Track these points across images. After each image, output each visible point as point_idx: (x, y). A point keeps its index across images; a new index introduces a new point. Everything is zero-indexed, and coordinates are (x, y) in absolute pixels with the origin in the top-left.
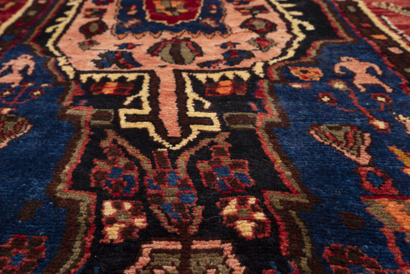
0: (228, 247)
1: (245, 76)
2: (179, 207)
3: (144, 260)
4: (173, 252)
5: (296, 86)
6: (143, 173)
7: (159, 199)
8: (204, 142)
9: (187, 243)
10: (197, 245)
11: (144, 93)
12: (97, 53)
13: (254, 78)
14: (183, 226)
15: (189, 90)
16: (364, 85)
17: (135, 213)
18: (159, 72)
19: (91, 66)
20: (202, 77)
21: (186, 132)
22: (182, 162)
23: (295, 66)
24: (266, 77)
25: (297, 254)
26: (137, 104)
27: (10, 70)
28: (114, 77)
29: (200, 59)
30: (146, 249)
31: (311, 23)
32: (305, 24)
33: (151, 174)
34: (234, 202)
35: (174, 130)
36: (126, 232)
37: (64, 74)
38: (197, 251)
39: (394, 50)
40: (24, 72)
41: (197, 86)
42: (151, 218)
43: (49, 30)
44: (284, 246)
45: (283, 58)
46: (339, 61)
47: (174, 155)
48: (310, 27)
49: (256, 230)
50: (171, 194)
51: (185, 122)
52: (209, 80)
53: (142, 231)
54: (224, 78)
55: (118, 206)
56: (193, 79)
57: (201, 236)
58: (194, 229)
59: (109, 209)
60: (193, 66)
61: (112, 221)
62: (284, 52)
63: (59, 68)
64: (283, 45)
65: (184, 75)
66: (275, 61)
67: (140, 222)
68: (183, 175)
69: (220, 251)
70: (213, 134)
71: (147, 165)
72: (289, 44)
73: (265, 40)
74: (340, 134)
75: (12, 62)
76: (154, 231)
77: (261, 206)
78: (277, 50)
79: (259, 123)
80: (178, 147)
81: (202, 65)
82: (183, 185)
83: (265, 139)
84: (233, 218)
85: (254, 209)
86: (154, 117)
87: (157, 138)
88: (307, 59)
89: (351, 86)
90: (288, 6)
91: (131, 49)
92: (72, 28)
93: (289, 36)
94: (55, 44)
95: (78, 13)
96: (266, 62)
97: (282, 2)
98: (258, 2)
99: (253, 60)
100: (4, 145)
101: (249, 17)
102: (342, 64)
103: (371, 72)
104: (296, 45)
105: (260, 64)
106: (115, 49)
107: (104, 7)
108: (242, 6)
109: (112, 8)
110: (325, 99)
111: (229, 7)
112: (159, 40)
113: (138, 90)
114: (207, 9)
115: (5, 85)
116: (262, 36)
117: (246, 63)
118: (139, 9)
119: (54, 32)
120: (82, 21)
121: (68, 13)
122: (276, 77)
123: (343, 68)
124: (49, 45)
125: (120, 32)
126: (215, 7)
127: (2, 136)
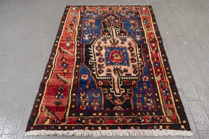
1: (104, 36)
5: (97, 34)
6: (116, 24)
7: (114, 22)
8: (110, 27)
11: (117, 33)
12: (127, 41)
13: (102, 36)
15: (111, 34)
17: (115, 21)
18: (116, 37)
19: (127, 38)
20: (110, 36)
21: (111, 28)
22: (112, 25)
23: (96, 38)
26: (118, 31)
27: (139, 38)
28: (123, 36)
29: (110, 40)
35: (113, 28)
37: (130, 37)
39: (78, 41)
41: (110, 34)
42: (114, 21)
47: (113, 26)
50: (112, 22)
51: (112, 29)
52: (109, 36)
54: (107, 35)
56: (111, 36)
59: (118, 21)
60: (111, 38)
62: (96, 41)
63: (132, 38)
65: (112, 36)
70: (109, 28)
71: (115, 25)
72: (95, 43)
74: (94, 28)
75: (140, 39)
76: (114, 20)
78: (98, 42)
79: (103, 29)
81: (110, 39)
83: (103, 27)
86: (116, 30)
87: (115, 27)
88: (93, 40)
89: (89, 34)
90: (91, 55)
91: (122, 42)
92: (135, 50)
93: (94, 45)
94: (136, 44)
95: (137, 55)
96: (100, 39)
97: (92, 57)
98: (97, 58)
99: (102, 39)
100: (132, 27)
101: (100, 52)
102: (88, 39)
103: (85, 37)
104: (94, 43)
105: (101, 38)
106: (125, 42)
107: (132, 57)
108: (101, 57)
109: (130, 57)
110: (94, 32)
111: (104, 57)
112: (118, 44)
113: (119, 34)
114: (109, 56)
115: (138, 35)
116: (99, 45)
117: (103, 38)
118: (124, 56)
119: (138, 48)
120: (134, 52)
121: (139, 56)
122: (99, 36)
123: (89, 38)
124: (137, 44)
125: (125, 48)
126: (107, 56)
127: (133, 28)
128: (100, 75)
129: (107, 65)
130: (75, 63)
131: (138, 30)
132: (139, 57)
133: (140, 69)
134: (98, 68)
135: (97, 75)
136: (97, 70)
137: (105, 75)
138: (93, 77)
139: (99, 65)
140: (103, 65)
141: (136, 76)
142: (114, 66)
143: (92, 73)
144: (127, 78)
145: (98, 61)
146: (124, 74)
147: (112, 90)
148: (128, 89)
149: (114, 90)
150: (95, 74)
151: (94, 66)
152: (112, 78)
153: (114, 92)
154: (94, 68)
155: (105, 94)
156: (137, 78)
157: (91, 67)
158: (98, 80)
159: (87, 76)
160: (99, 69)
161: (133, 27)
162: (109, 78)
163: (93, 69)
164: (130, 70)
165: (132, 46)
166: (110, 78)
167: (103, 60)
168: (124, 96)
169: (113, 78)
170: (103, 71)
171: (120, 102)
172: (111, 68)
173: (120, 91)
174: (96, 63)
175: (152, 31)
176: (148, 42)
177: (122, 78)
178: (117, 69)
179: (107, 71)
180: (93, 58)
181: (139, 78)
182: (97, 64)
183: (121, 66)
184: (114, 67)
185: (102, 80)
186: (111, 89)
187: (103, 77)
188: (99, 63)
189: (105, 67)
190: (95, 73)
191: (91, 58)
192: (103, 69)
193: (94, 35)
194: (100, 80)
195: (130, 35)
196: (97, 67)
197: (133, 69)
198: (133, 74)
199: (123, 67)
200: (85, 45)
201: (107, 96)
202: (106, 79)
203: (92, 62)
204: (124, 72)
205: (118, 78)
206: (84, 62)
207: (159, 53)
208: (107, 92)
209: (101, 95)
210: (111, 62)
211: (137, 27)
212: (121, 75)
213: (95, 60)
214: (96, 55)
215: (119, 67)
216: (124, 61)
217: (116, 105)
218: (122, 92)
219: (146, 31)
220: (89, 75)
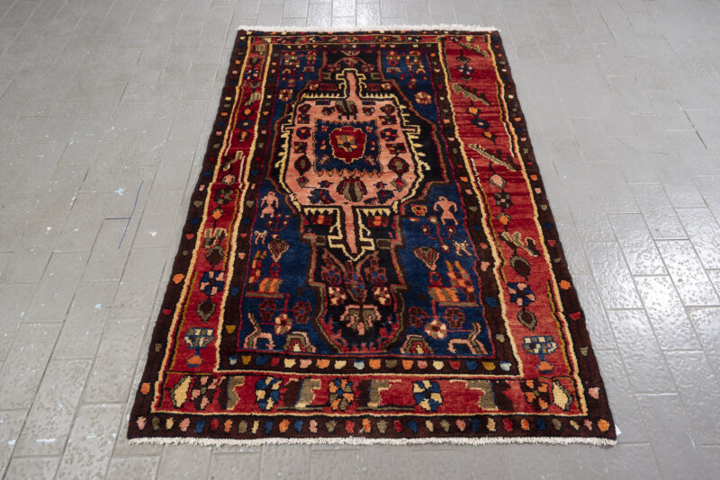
0: (376, 308)
1: (388, 212)
2: (358, 290)
3: (347, 312)
4: (357, 309)
5: (413, 220)
6: (342, 273)
7: (350, 286)
8: (367, 257)
9: (361, 306)
10: (365, 307)
11: (338, 224)
12: (309, 190)
13: (393, 213)
14: (360, 299)
15: (360, 222)
16: (445, 220)
17: (341, 293)
18: (344, 207)
19: (308, 202)
20: (366, 211)
21: (360, 250)
22: (358, 267)
23: (414, 203)
24: (399, 213)
25: (399, 311)
26: (335, 233)
27: (266, 205)
28: (322, 210)
29: (365, 197)
30: (347, 308)
31: (429, 164)
32: (426, 164)
33: (346, 275)
34: (379, 289)
35: (354, 250)
36: (339, 301)
37: (295, 207)
38: (365, 309)
39: (469, 192)
40: (273, 205)
41: (364, 219)
42: (348, 295)
43: (277, 165)
44: (395, 308)
45: (410, 197)
46: (438, 200)
47: (355, 264)
48: (428, 168)
49: (386, 302)
50: (355, 285)
51: (359, 244)
52: (370, 213)
53: (345, 301)
54: (377, 214)
55: (334, 290)
56: (362, 212)
57: (366, 303)
58: (364, 300)
59: (331, 291)
60: (362, 203)
61: (333, 296)
62: (410, 192)
63: (291, 203)
64: (410, 186)
65: (357, 210)
66: (404, 200)
67: (344, 297)
68: (359, 275)
69: (373, 309)
70: (371, 252)
71: (344, 270)
72: (414, 185)
73: (401, 181)
74: (426, 253)
75: (265, 198)
76: (349, 301)
77: (389, 292)
78: (406, 190)
79: (392, 246)
80: (356, 259)
81: (366, 202)
82: (359, 280)
83: (393, 254)
84: (378, 296)
85: (386, 293)
86: (344, 241)
87: (347, 254)
88: (421, 198)
89: (439, 220)
90: (419, 145)
91: (327, 187)
92: (290, 164)
93: (415, 177)
94: (284, 181)
95: (290, 146)
96: (399, 201)
97: (415, 141)
98: (401, 139)
99: (393, 199)
100: (279, 257)
101: (394, 155)
102: (439, 203)
103: (451, 209)
104: (417, 186)
105: (396, 203)
106: (318, 187)
107: (305, 141)
108: (390, 142)
109: (310, 142)
110: (425, 230)
111: (383, 143)
112: (342, 179)
113: (335, 221)
114: (369, 145)
115: (267, 216)
116: (400, 177)
117: (389, 202)
118: (327, 144)
119: (280, 167)
120: (294, 157)
121: (283, 146)
122: (403, 213)
123: (438, 206)
124: (281, 181)
125: (319, 169)
126: (374, 144)
127: (277, 251)
128: (391, 103)
129: (373, 123)
130: (457, 128)
131: (261, 239)
132: (287, 141)
133: (292, 114)
134: (394, 117)
135: (395, 103)
136: (396, 111)
137: (377, 102)
138: (406, 99)
139: (394, 122)
140: (384, 123)
141: (305, 99)
142: (355, 121)
143: (408, 106)
144: (327, 96)
145: (396, 131)
146: (333, 104)
147: (362, 77)
148: (329, 78)
149: (357, 78)
150: (401, 104)
151: (405, 121)
152: (361, 95)
153: (358, 75)
154: (406, 118)
155: (376, 70)
156: (304, 96)
157: (413, 120)
158: (393, 90)
159: (418, 101)
160: (393, 114)
161: (273, 256)
162: (367, 97)
163: (408, 115)
164: (316, 113)
165: (298, 177)
166: (365, 95)
167: (383, 135)
168: (338, 69)
169: (358, 95)
170: (383, 109)
171: (348, 61)
172: (362, 117)
173: (345, 77)
174: (402, 126)
175: (208, 234)
176: (244, 186)
177: (337, 97)
178: (348, 115)
179: (372, 110)
180: (410, 137)
181: (301, 96)
182: (399, 124)
183: (337, 120)
184: (355, 118)
185: (383, 92)
186: (365, 78)
187: (383, 100)
188: (394, 127)
189: (378, 119)
190: (402, 107)
191: (417, 137)
192: (384, 114)
193: (421, 217)
194: (389, 92)
195: (293, 216)
196: (398, 119)
197: (308, 113)
198: (313, 104)
199: (333, 118)
200: (444, 180)
201: (372, 69)
202: (374, 95)
203: (414, 130)
204: (333, 108)
205: (348, 96)
206: (433, 130)
207: (224, 153)
208: (372, 74)
209: (384, 69)
210: (364, 129)
211: (259, 259)
212: (340, 103)
213: (405, 133)
214: (406, 145)
215: (344, 119)
216: (329, 130)
217: (355, 57)
218: (342, 75)
219: (233, 231)
220: (415, 103)
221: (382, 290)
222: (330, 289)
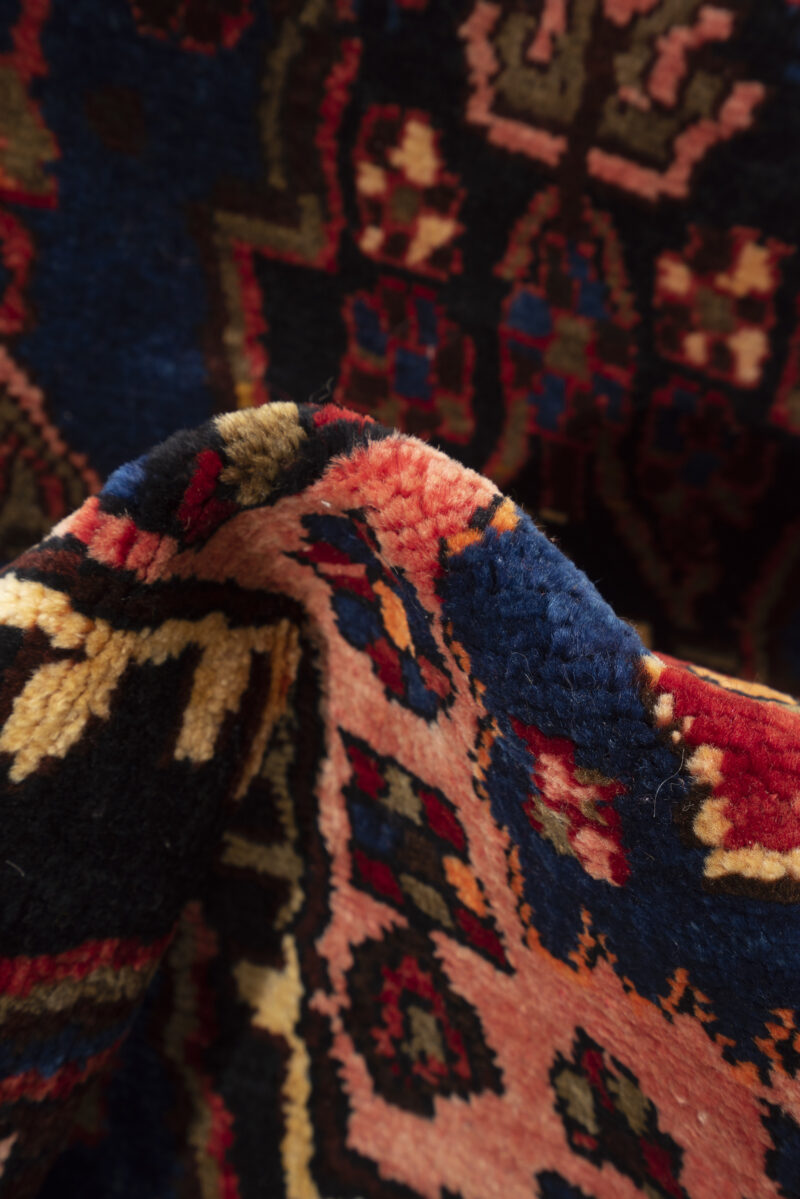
0: (478, 111)
2: (560, 296)
3: (692, 147)
4: (614, 146)
7: (606, 344)
9: (574, 160)
10: (546, 146)
14: (567, 223)
30: (675, 182)
34: (417, 254)
36: (713, 261)
38: (553, 127)
44: (343, 73)
49: (394, 136)
50: (572, 340)
53: (675, 245)
55: (723, 355)
57: (528, 172)
58: (545, 203)
61: (749, 309)
67: (676, 278)
69: (502, 106)
76: (647, 232)
77: (358, 211)
84: (435, 199)
85: (376, 210)
221: (397, 242)
222: (748, 371)
